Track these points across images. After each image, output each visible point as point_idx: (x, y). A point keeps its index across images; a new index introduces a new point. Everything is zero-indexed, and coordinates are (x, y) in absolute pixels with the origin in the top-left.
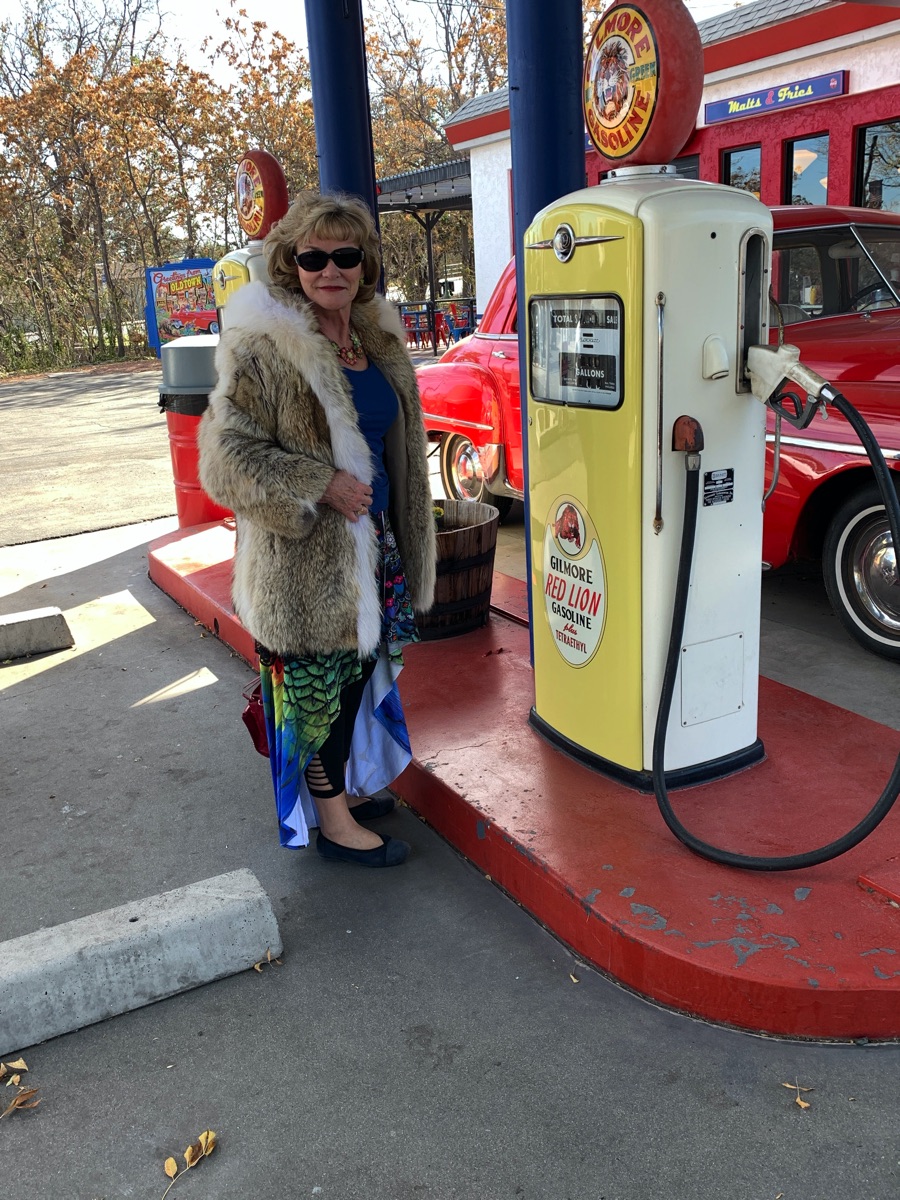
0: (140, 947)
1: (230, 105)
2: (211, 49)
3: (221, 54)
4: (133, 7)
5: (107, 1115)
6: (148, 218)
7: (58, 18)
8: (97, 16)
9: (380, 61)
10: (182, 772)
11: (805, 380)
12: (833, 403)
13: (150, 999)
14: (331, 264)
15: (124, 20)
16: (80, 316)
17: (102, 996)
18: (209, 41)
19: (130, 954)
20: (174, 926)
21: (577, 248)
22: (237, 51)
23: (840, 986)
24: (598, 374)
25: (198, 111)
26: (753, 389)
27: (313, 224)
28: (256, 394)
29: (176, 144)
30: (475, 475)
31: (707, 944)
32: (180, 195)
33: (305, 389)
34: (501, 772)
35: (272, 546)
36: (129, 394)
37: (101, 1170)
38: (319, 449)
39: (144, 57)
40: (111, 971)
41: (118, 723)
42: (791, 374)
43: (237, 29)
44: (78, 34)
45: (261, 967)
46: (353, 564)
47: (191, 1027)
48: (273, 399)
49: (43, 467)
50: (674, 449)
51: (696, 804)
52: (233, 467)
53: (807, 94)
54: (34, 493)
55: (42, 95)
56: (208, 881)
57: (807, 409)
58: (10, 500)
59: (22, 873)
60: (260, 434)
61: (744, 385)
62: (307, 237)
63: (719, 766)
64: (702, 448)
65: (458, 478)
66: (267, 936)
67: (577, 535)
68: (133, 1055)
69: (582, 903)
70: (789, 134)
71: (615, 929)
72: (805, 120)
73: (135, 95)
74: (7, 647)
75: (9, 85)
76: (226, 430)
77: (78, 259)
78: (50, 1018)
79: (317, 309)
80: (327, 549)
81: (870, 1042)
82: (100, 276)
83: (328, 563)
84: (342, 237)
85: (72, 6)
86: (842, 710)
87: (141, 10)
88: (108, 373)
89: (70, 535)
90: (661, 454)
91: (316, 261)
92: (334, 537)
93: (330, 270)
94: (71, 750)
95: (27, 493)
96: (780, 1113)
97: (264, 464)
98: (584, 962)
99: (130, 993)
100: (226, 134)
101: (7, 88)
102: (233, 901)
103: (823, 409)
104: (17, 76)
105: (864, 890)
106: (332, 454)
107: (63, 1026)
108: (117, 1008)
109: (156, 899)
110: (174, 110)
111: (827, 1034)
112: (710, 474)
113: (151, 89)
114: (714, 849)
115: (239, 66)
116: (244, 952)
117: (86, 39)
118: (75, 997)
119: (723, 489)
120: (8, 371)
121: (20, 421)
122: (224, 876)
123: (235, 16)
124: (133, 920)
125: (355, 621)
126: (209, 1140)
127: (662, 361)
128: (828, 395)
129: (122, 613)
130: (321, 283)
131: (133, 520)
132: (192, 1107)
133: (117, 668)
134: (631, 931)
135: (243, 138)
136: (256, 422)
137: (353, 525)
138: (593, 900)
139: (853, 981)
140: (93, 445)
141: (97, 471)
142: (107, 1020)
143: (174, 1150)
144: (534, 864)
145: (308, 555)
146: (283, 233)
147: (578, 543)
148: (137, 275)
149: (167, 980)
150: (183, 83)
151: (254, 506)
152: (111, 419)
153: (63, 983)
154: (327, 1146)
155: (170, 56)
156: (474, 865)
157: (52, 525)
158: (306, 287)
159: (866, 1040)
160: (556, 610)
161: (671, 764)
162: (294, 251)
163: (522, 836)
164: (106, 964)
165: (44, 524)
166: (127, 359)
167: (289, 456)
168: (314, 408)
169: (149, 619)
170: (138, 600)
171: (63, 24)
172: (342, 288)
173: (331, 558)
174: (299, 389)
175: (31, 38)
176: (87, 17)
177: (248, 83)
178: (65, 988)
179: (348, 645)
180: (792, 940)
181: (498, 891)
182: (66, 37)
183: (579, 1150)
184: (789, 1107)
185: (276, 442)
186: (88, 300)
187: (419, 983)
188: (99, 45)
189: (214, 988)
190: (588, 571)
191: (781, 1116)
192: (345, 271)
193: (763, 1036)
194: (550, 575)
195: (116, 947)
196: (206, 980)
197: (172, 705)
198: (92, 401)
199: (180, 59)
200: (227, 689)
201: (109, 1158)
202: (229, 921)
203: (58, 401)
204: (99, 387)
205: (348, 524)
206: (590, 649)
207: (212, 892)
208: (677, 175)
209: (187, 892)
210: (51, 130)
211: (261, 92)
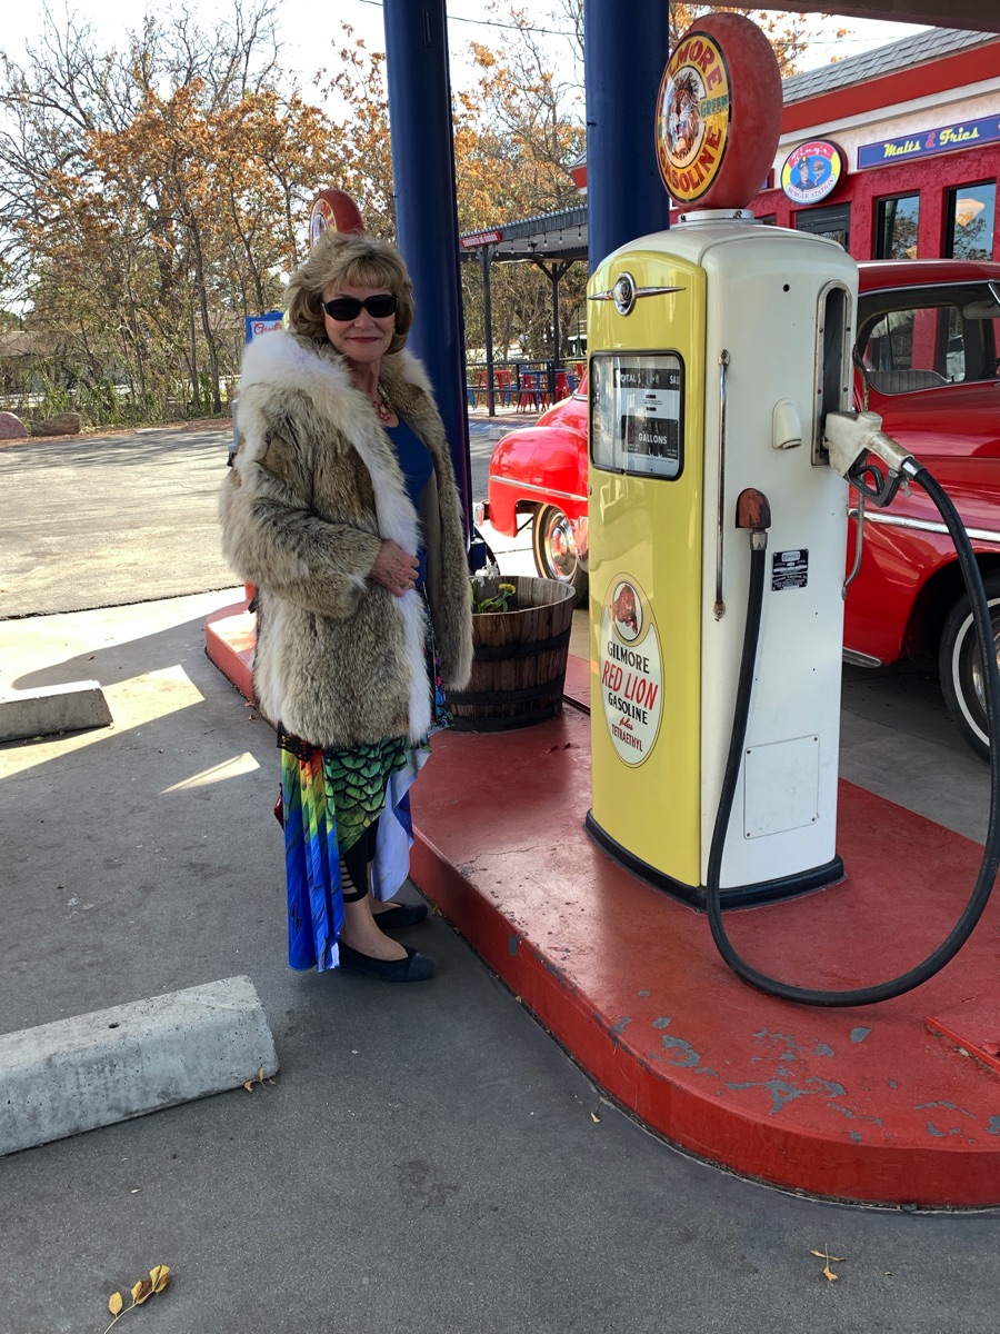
0: (117, 1056)
1: (344, 142)
2: (325, 82)
3: (336, 87)
4: (247, 37)
5: (57, 1241)
6: (252, 263)
7: (168, 48)
8: (207, 46)
9: (509, 97)
10: (204, 866)
11: (886, 452)
12: (915, 478)
13: (125, 1115)
14: (364, 313)
15: (237, 50)
16: (176, 367)
17: (71, 1109)
18: (323, 74)
19: (105, 1063)
20: (156, 1035)
21: (638, 300)
22: (353, 84)
23: (886, 1141)
24: (662, 440)
25: (310, 149)
26: (831, 460)
27: (345, 269)
28: (291, 457)
29: (284, 184)
30: (568, 550)
31: (741, 1087)
32: (287, 239)
33: (346, 450)
34: (545, 882)
35: (312, 627)
36: (220, 454)
37: (40, 1301)
38: (362, 516)
39: (257, 91)
40: (82, 1082)
41: (143, 809)
42: (871, 445)
43: (353, 60)
44: (188, 65)
45: (252, 1085)
46: (404, 643)
47: (165, 1148)
48: (310, 463)
49: (113, 530)
50: (737, 526)
51: (756, 927)
52: (269, 540)
53: (972, 137)
54: (98, 557)
55: (143, 130)
56: (200, 988)
57: (889, 485)
58: (71, 563)
59: (13, 970)
60: (298, 502)
61: (821, 456)
62: (338, 283)
63: (788, 885)
64: (769, 526)
65: (551, 554)
66: (260, 1051)
67: (634, 619)
68: (98, 1176)
69: (609, 1033)
70: (952, 181)
71: (642, 1063)
72: (970, 166)
73: (242, 131)
74: (39, 722)
75: (112, 119)
76: (258, 499)
77: (174, 305)
78: (11, 1130)
79: (351, 363)
80: (376, 628)
81: (919, 1209)
82: (199, 325)
83: (377, 644)
84: (376, 284)
85: (182, 35)
86: (941, 828)
87: (255, 40)
88: (201, 430)
89: (129, 604)
90: (721, 530)
91: (346, 309)
92: (382, 615)
93: (364, 319)
94: (89, 838)
95: (91, 557)
96: (803, 1284)
97: (305, 537)
98: (611, 1100)
99: (104, 1106)
100: (338, 174)
101: (110, 122)
102: (224, 1010)
103: (904, 485)
104: (120, 109)
105: (931, 1034)
106: (377, 522)
107: (26, 1139)
108: (88, 1123)
109: (141, 1004)
110: (283, 147)
111: (870, 1197)
112: (780, 554)
113: (259, 124)
114: (765, 979)
115: (355, 100)
116: (234, 1068)
117: (196, 71)
118: (41, 1108)
119: (794, 572)
120: (95, 425)
121: (98, 479)
122: (219, 982)
123: (352, 47)
124: (113, 1026)
125: (407, 704)
126: (161, 1275)
127: (723, 426)
128: (910, 468)
129: (169, 690)
130: (353, 333)
131: (199, 589)
132: (151, 1238)
133: (153, 749)
134: (659, 1066)
135: (356, 178)
136: (291, 489)
137: (399, 599)
138: (622, 1031)
139: (902, 1137)
140: (170, 507)
141: (169, 535)
142: (76, 1136)
143: (121, 1285)
144: (564, 986)
145: (355, 637)
146: (307, 277)
147: (635, 627)
148: (237, 325)
149: (146, 1094)
150: (294, 118)
151: (294, 584)
152: (194, 479)
153: (29, 1091)
154: (290, 1290)
155: (284, 91)
156: (506, 985)
157: (110, 591)
158: (333, 335)
159: (914, 1207)
160: (613, 702)
161: (727, 881)
162: (320, 299)
163: (554, 953)
164: (77, 1073)
165: (104, 590)
166: (223, 416)
167: (332, 526)
168: (357, 471)
169: (198, 698)
170: (190, 677)
171: (172, 54)
172: (376, 339)
173: (381, 638)
174: (339, 451)
175: (136, 69)
176: (197, 48)
177: (363, 119)
178: (30, 1097)
179: (400, 731)
180: (840, 1087)
181: (527, 1015)
182: (174, 68)
183: (569, 1312)
184: (815, 1278)
185: (312, 511)
186: (183, 350)
187: (423, 1113)
188: (209, 77)
189: (197, 1107)
190: (645, 659)
191: (803, 1287)
192: (378, 320)
193: (799, 1196)
194: (607, 662)
195: (90, 1055)
196: (190, 1097)
197: (205, 793)
198: (179, 460)
199: (295, 94)
200: (268, 778)
201: (52, 1288)
202: (218, 1032)
203: (143, 459)
204: (189, 445)
205: (394, 598)
206: (646, 746)
207: (204, 1000)
208: (756, 221)
209: (177, 998)
210: (152, 167)
211: (377, 129)
